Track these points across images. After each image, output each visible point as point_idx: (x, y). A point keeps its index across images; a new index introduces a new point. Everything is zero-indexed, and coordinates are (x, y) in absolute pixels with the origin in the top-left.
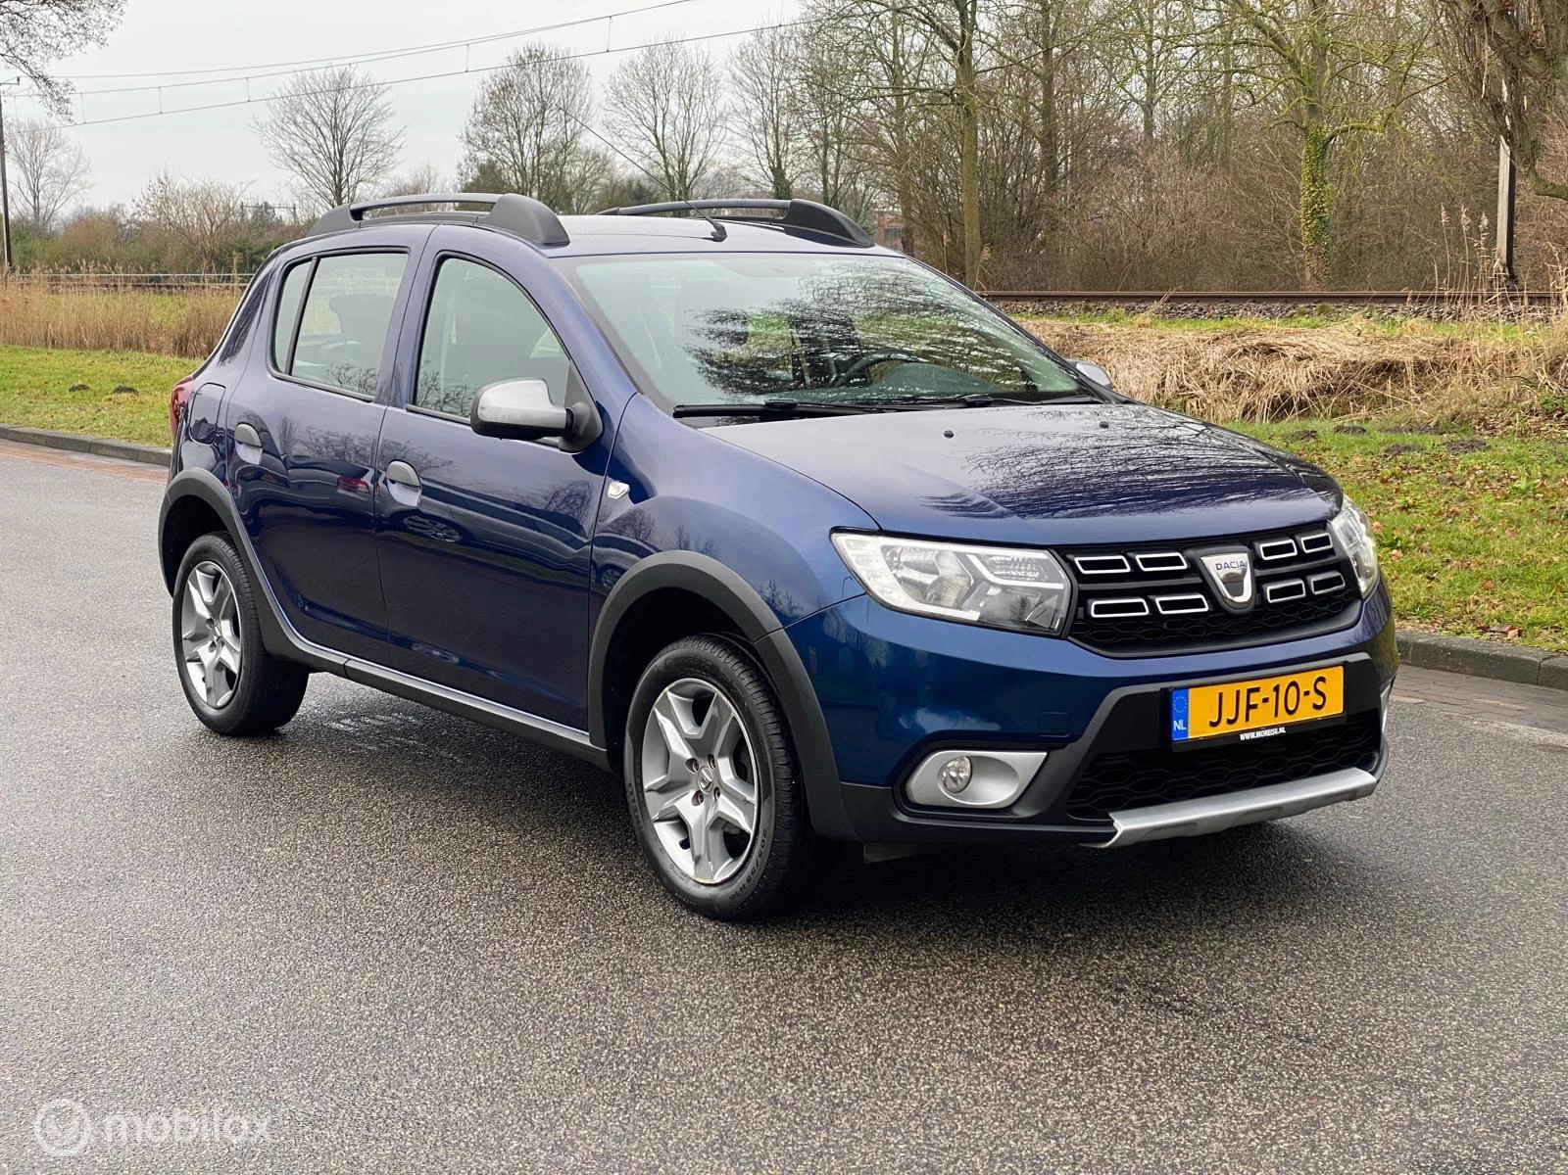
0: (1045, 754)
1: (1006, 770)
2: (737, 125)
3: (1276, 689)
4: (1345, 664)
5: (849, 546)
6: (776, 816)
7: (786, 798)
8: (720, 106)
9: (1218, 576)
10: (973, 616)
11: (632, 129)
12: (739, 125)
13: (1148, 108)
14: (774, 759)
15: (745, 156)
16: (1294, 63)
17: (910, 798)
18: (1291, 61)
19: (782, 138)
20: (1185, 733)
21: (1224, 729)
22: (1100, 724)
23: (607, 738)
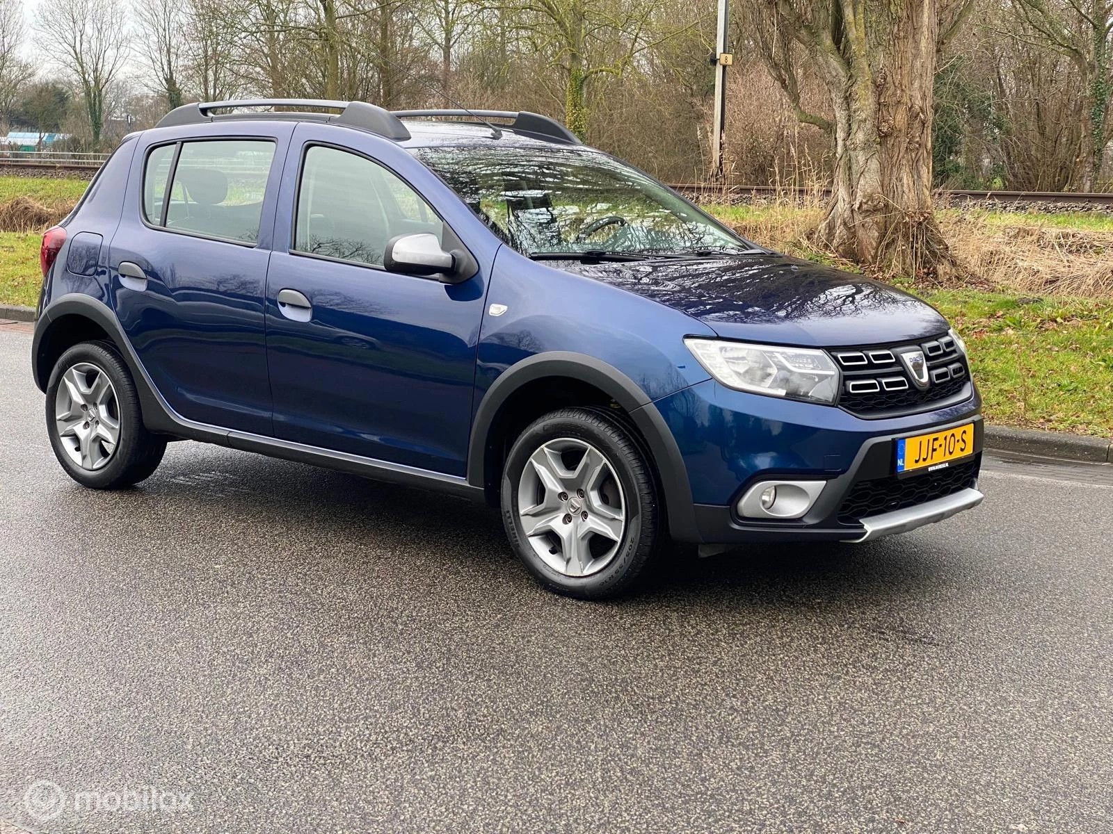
0: (825, 482)
1: (801, 492)
2: (138, 46)
3: (945, 438)
4: (974, 422)
5: (697, 348)
6: (642, 530)
7: (649, 516)
8: (125, 31)
9: (910, 364)
10: (782, 392)
11: (56, 45)
12: (141, 46)
13: (447, 49)
14: (640, 490)
15: (145, 69)
16: (561, 23)
17: (740, 514)
18: (559, 23)
19: (173, 58)
20: (903, 467)
21: (921, 464)
22: (860, 463)
23: (486, 481)
